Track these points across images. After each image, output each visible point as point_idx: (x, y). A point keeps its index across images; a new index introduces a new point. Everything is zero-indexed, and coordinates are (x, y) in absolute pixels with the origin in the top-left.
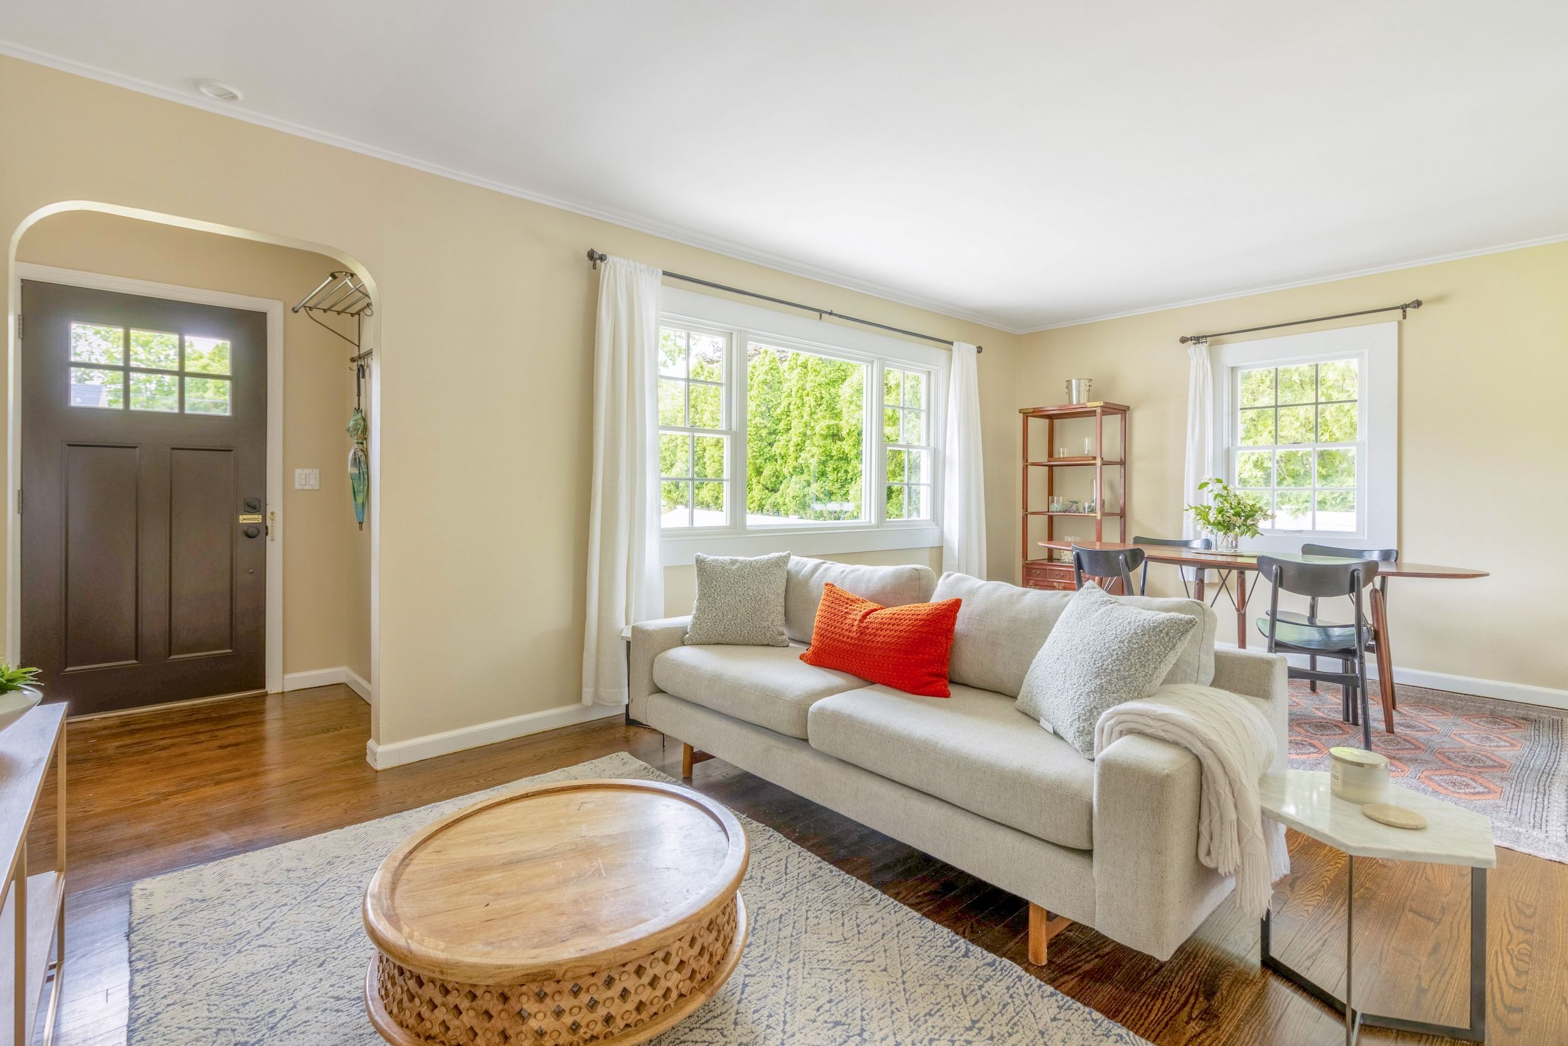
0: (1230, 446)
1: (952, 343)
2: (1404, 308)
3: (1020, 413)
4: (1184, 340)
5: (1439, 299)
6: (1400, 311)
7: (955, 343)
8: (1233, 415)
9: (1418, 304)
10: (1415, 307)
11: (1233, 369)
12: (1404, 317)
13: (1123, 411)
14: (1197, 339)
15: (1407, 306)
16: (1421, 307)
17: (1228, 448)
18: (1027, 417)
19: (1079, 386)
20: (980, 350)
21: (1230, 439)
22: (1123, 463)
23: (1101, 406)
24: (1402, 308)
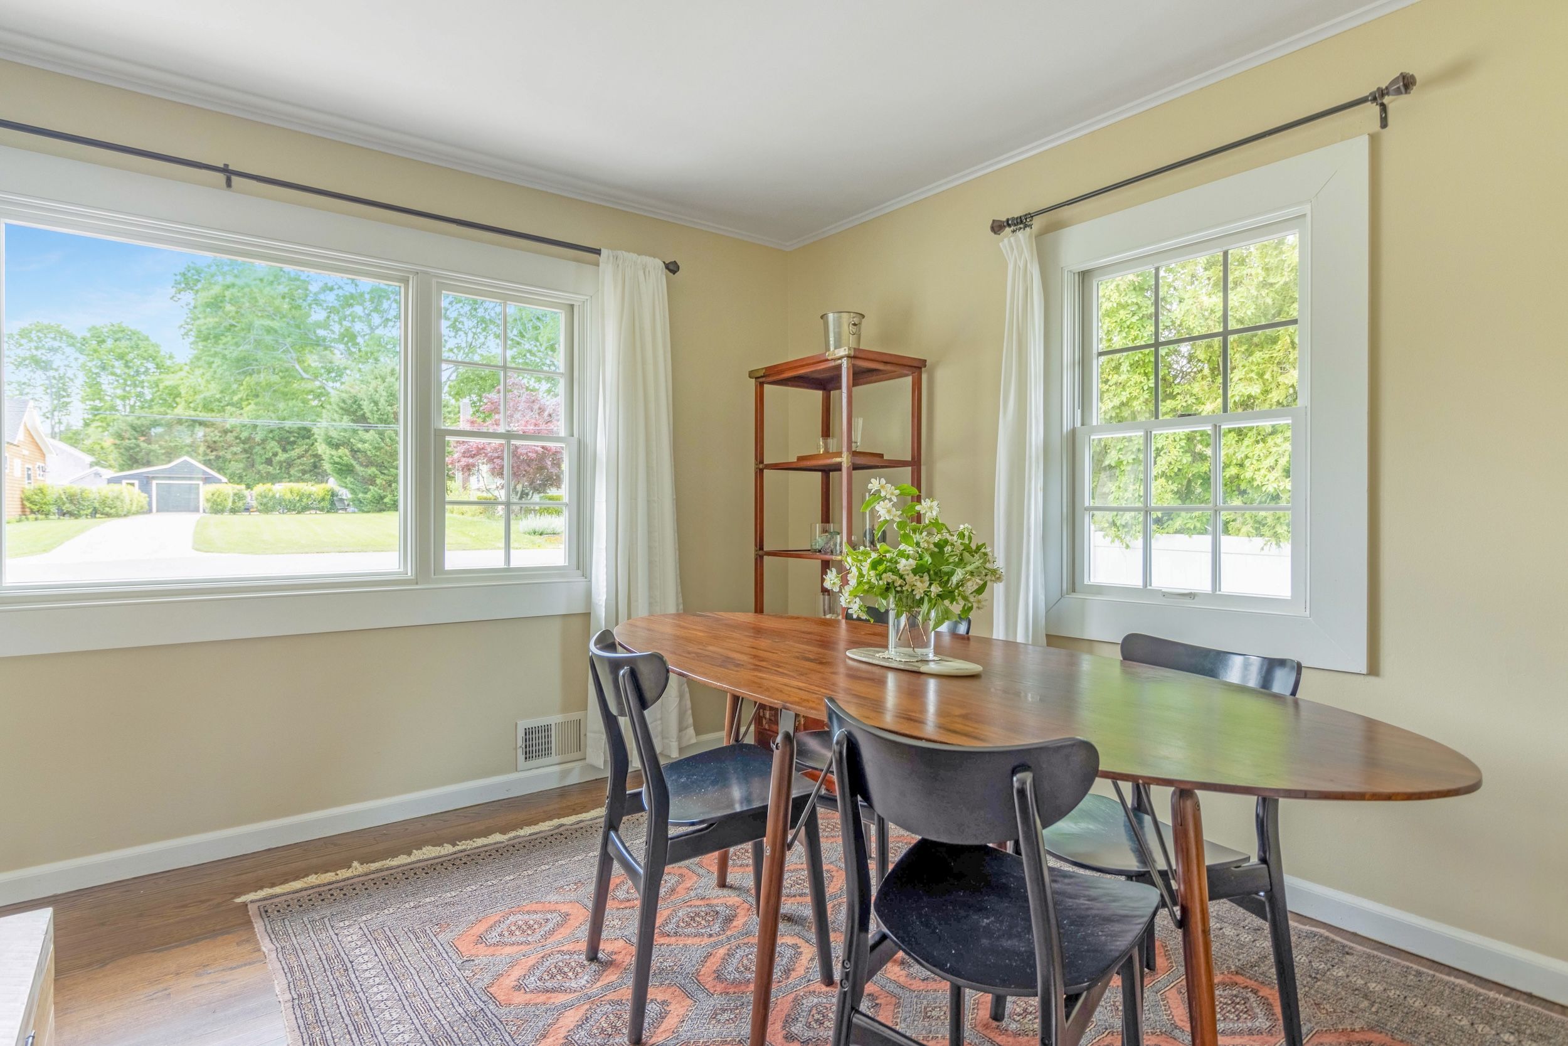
0: (1078, 424)
1: (597, 252)
2: (1378, 96)
3: (750, 377)
4: (998, 227)
5: (1456, 71)
6: (1374, 109)
7: (604, 252)
8: (1084, 364)
9: (1407, 83)
10: (1398, 92)
11: (1085, 276)
12: (1384, 123)
13: (916, 367)
14: (1021, 222)
15: (1383, 93)
16: (1414, 90)
17: (1074, 432)
18: (762, 384)
19: (839, 324)
20: (672, 268)
21: (1078, 413)
22: (915, 463)
23: (848, 357)
24: (1374, 99)
